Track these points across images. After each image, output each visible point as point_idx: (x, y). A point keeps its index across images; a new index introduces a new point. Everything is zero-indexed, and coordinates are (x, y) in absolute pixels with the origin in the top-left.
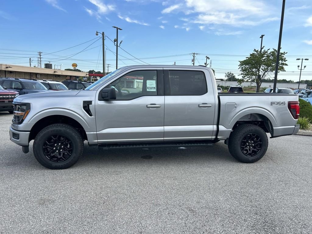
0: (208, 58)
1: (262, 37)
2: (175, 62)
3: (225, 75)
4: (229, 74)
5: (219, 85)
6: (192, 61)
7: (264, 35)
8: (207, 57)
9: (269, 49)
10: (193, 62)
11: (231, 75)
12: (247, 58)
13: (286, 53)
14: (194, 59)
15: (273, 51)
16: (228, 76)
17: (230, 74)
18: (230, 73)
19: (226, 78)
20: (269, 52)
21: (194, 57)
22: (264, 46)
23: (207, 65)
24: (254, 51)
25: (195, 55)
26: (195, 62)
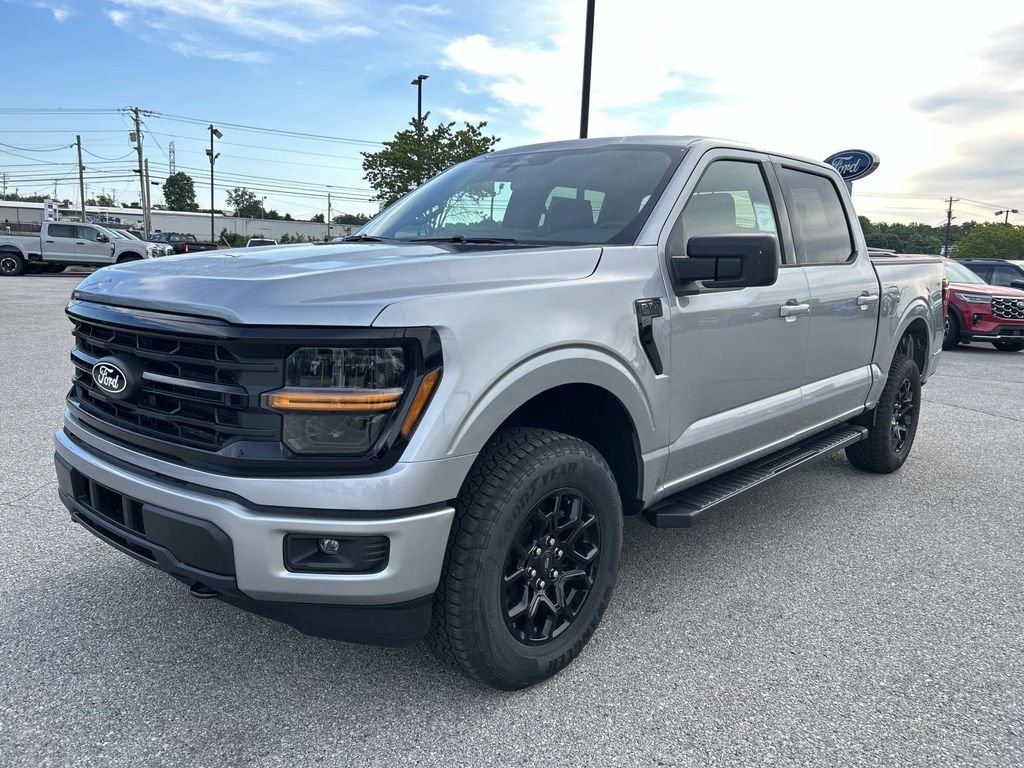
0: (214, 132)
1: (418, 82)
2: (78, 137)
3: (227, 197)
4: (240, 193)
5: (225, 230)
6: (133, 140)
7: (425, 77)
8: (211, 127)
9: (454, 123)
10: (136, 144)
11: (247, 197)
12: (385, 144)
13: (498, 140)
14: (138, 131)
15: (465, 129)
16: (237, 203)
17: (242, 196)
18: (244, 193)
19: (232, 208)
20: (454, 131)
21: (137, 121)
22: (429, 113)
23: (216, 157)
24: (411, 124)
25: (140, 115)
26: (144, 143)
